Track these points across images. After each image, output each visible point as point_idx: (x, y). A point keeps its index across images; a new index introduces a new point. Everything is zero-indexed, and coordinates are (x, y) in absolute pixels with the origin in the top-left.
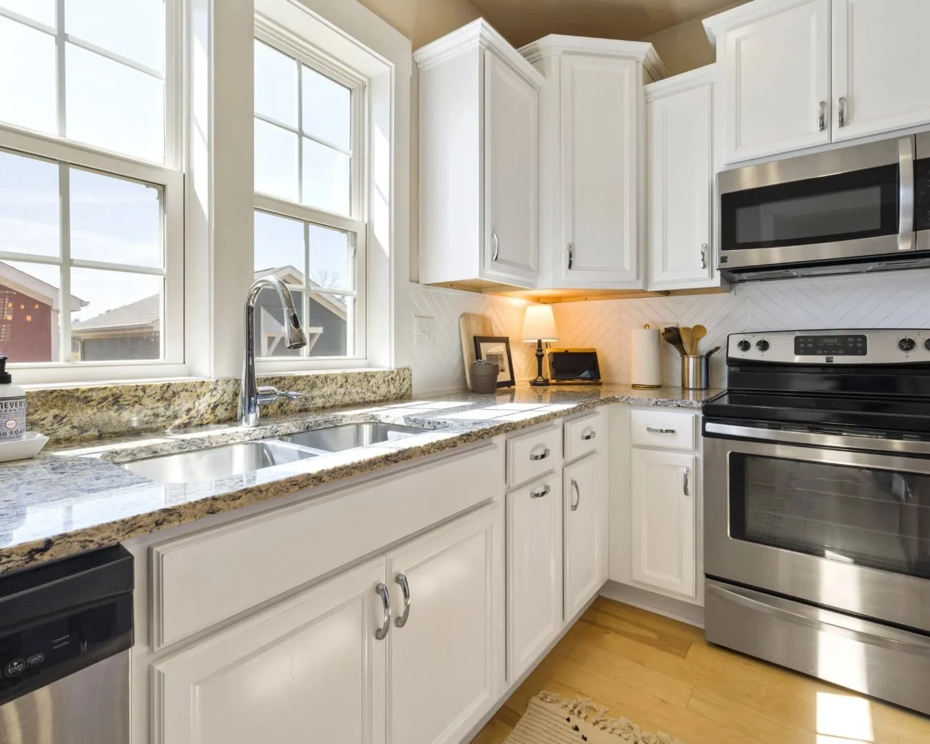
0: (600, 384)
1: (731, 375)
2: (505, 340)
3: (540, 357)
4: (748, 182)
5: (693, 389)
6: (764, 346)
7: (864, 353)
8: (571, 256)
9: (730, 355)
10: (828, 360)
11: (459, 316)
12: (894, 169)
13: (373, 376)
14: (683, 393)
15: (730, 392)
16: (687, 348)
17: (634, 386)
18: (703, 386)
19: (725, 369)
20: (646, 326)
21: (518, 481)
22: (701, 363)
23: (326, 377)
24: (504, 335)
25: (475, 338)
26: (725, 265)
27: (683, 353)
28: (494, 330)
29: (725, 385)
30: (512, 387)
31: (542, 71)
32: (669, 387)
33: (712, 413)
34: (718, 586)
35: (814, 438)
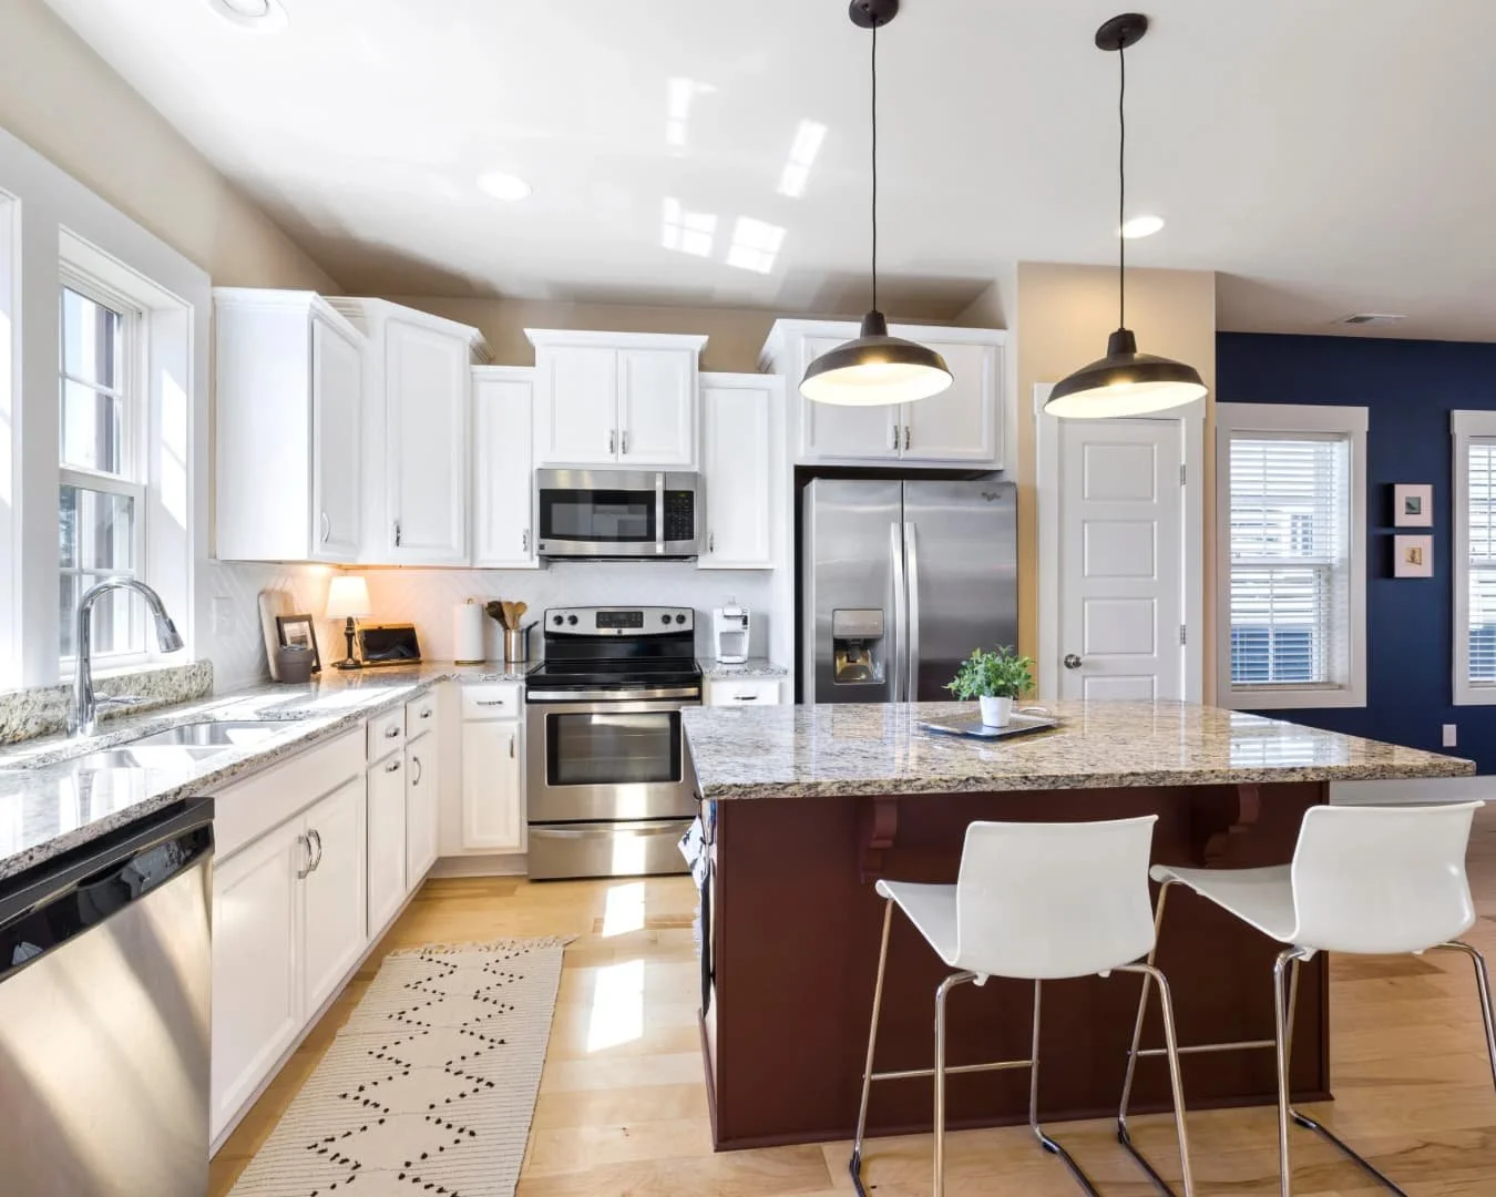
0: (420, 663)
1: (548, 648)
2: (308, 618)
3: (350, 637)
4: (563, 483)
5: (516, 662)
6: (574, 620)
7: (641, 626)
8: (398, 532)
9: (547, 629)
10: (619, 632)
11: (257, 592)
12: (652, 494)
13: (175, 673)
14: (506, 668)
15: (547, 662)
16: (509, 624)
17: (457, 663)
18: (524, 659)
19: (543, 642)
20: (469, 601)
21: (378, 756)
22: (522, 638)
23: (130, 678)
24: (305, 613)
25: (278, 619)
26: (543, 552)
27: (506, 628)
28: (296, 607)
29: (542, 657)
30: (318, 673)
31: (365, 331)
32: (493, 661)
33: (533, 682)
34: (538, 830)
35: (609, 695)
